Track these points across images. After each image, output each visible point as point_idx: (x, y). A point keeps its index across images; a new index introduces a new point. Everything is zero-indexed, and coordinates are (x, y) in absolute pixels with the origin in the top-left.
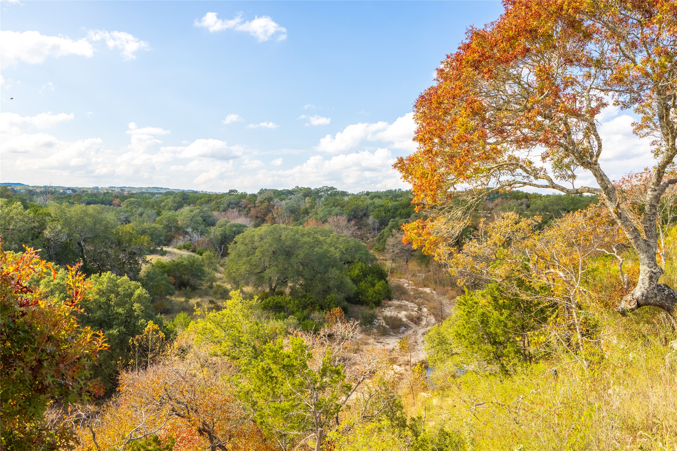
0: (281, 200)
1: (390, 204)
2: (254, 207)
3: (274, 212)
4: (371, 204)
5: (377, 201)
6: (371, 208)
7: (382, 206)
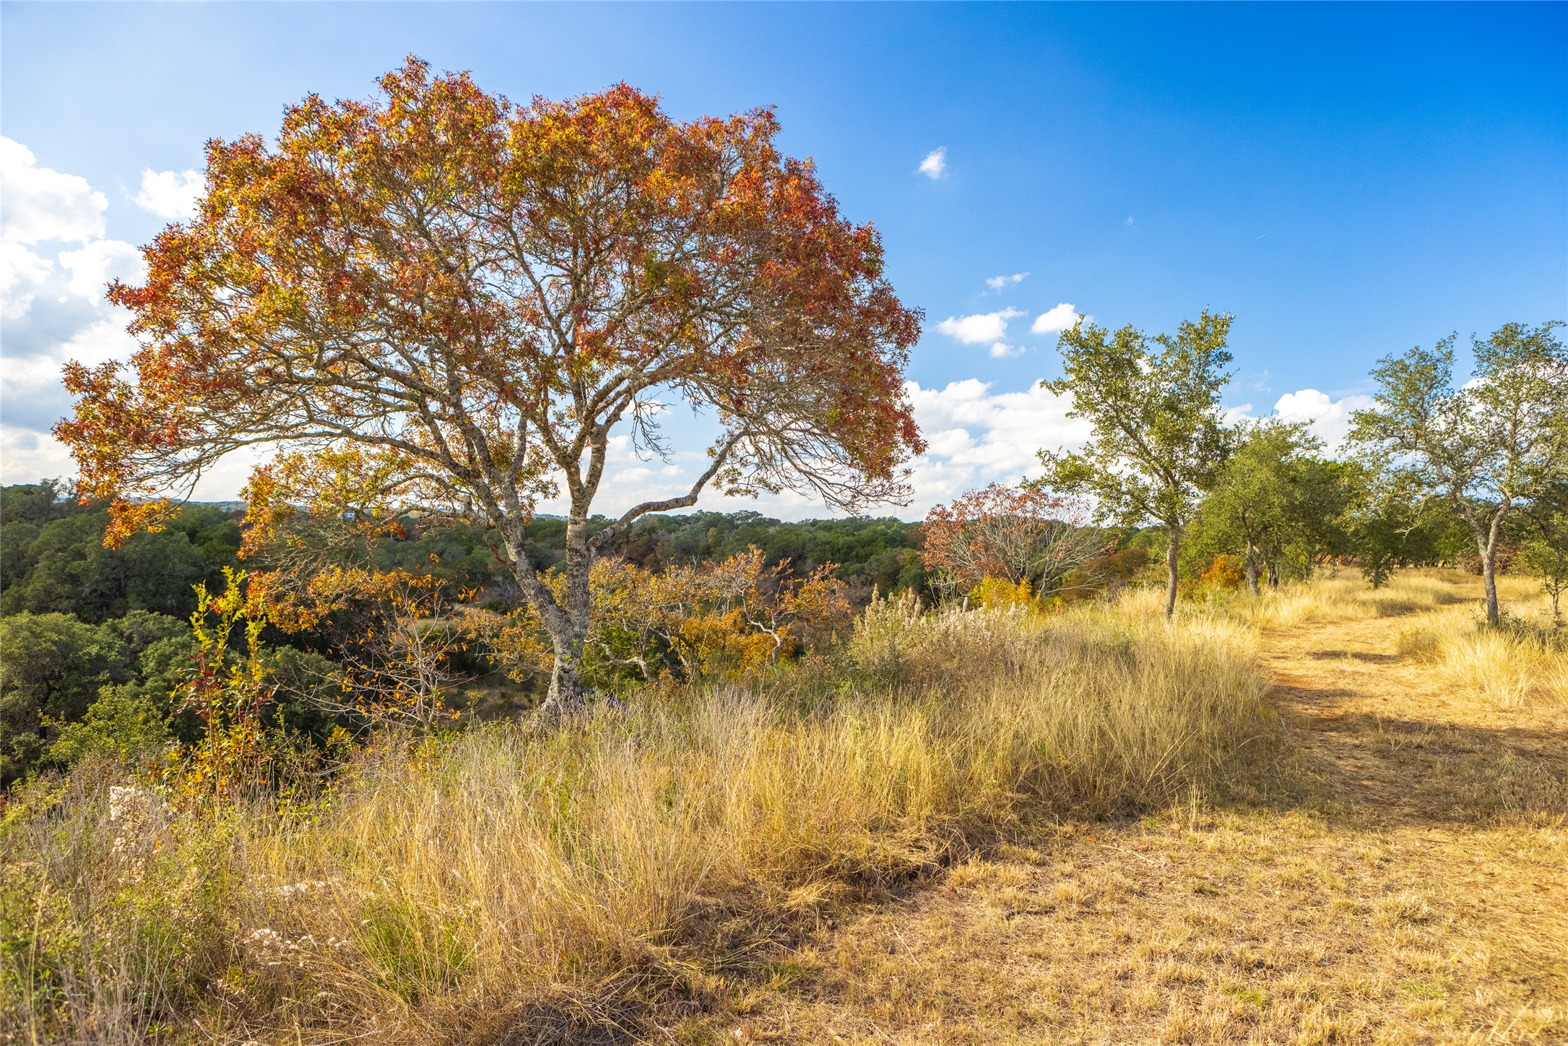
0: (670, 532)
1: (841, 541)
2: (627, 543)
3: (658, 551)
4: (810, 540)
5: (822, 535)
6: (810, 546)
7: (828, 543)
